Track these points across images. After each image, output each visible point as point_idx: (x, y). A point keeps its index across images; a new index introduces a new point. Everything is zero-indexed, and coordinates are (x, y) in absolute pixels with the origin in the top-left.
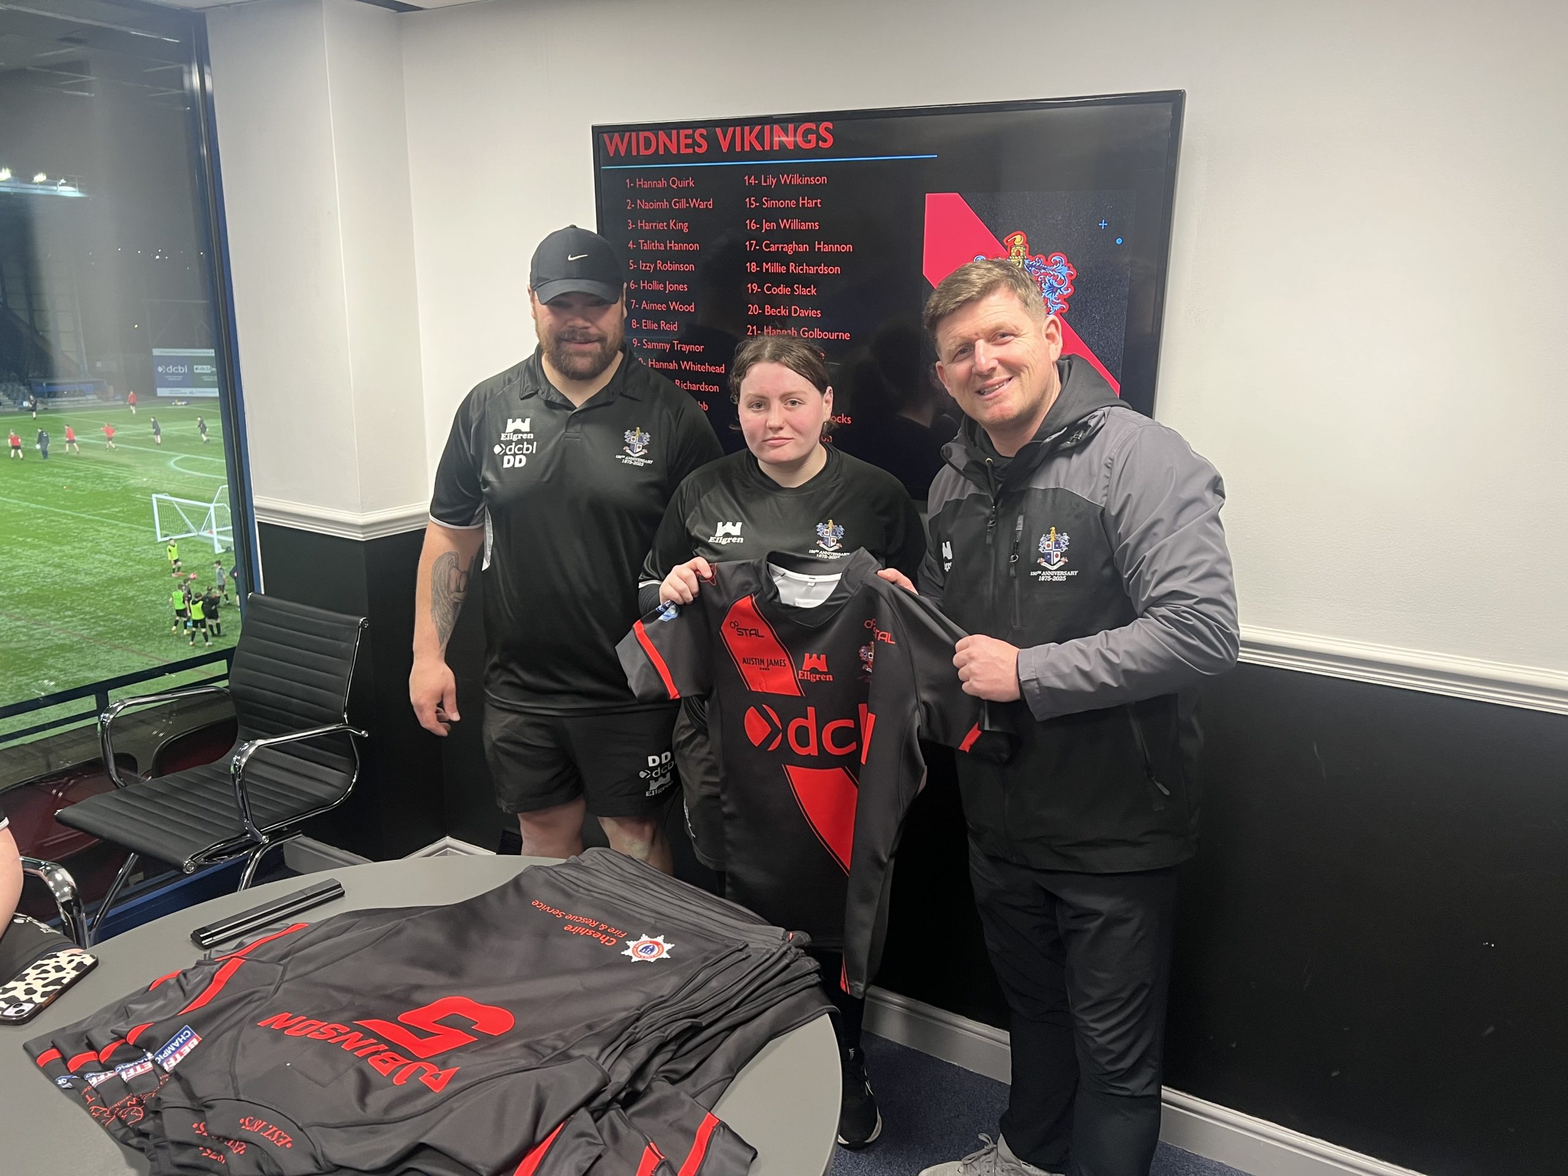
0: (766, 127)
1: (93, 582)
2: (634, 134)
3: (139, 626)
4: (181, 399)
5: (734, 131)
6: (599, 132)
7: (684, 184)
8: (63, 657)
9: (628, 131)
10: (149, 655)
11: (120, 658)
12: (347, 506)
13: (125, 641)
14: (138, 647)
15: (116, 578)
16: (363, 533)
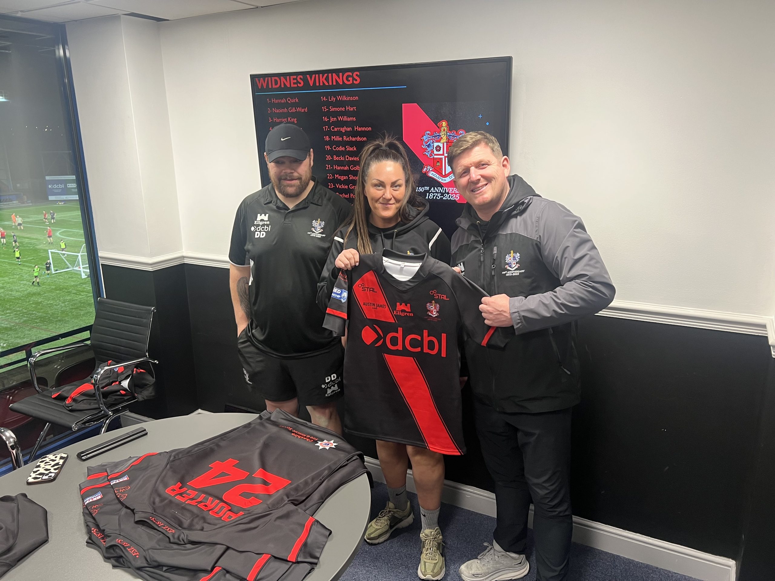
0: (329, 74)
1: (20, 294)
2: (269, 78)
3: (44, 316)
4: (61, 201)
5: (315, 76)
6: (253, 77)
7: (294, 101)
8: (7, 334)
9: (267, 77)
10: (51, 330)
11: (36, 333)
12: (144, 255)
13: (38, 324)
14: (45, 327)
15: (32, 293)
16: (152, 267)
